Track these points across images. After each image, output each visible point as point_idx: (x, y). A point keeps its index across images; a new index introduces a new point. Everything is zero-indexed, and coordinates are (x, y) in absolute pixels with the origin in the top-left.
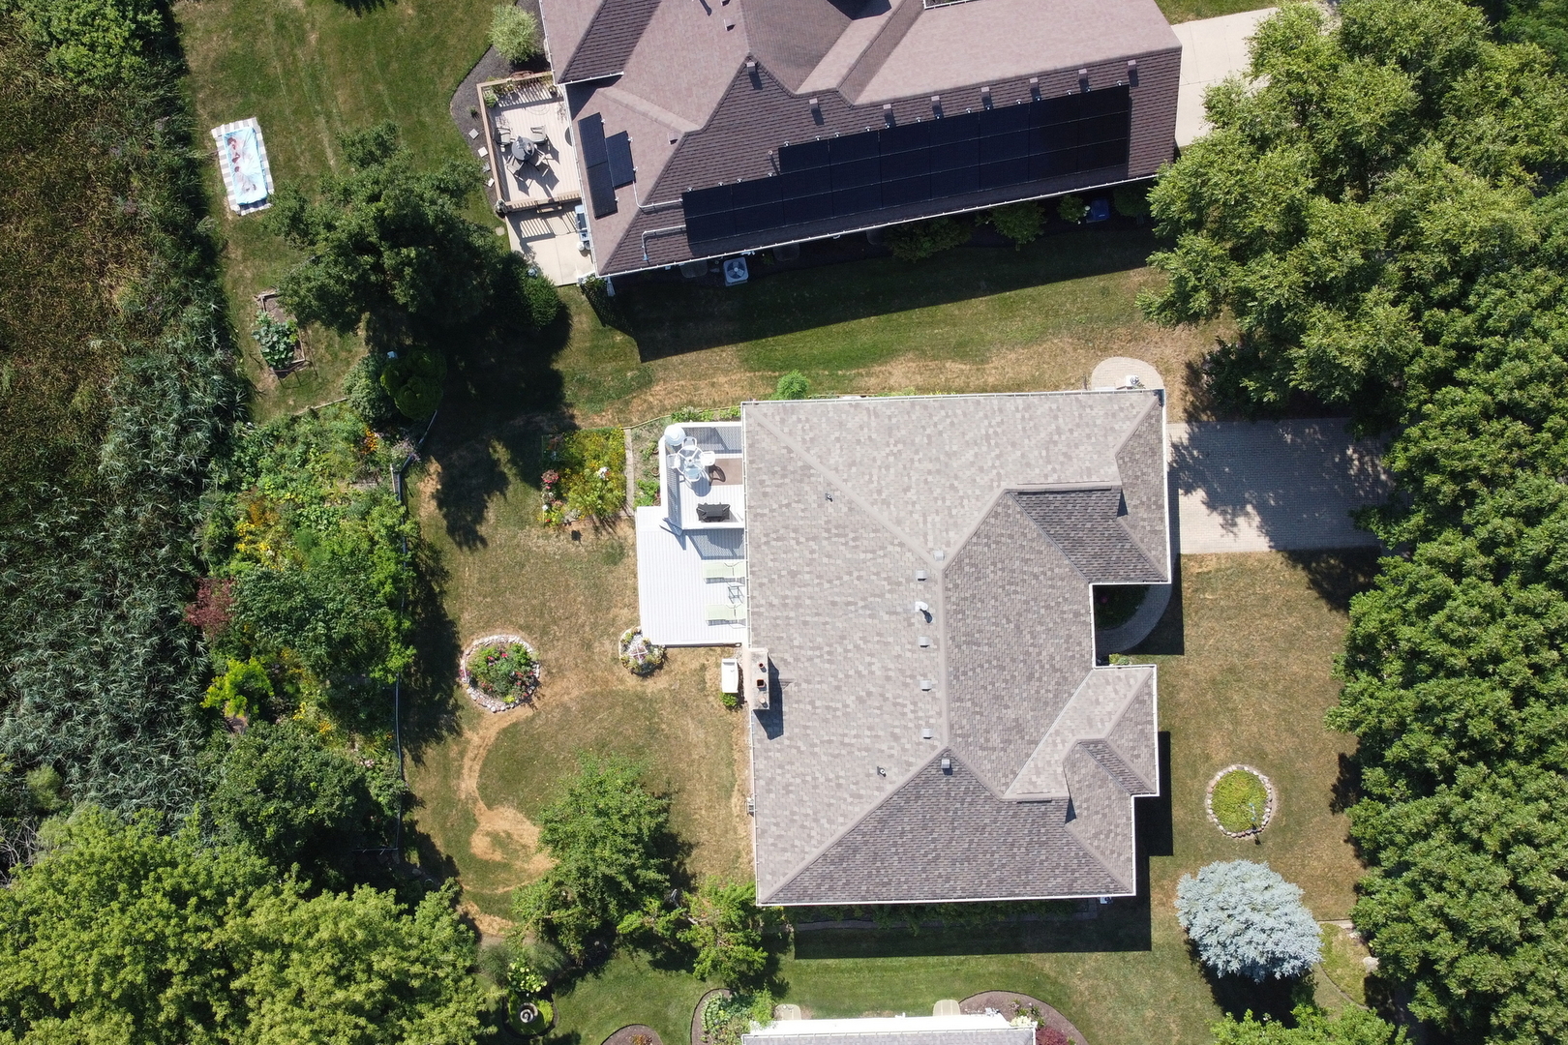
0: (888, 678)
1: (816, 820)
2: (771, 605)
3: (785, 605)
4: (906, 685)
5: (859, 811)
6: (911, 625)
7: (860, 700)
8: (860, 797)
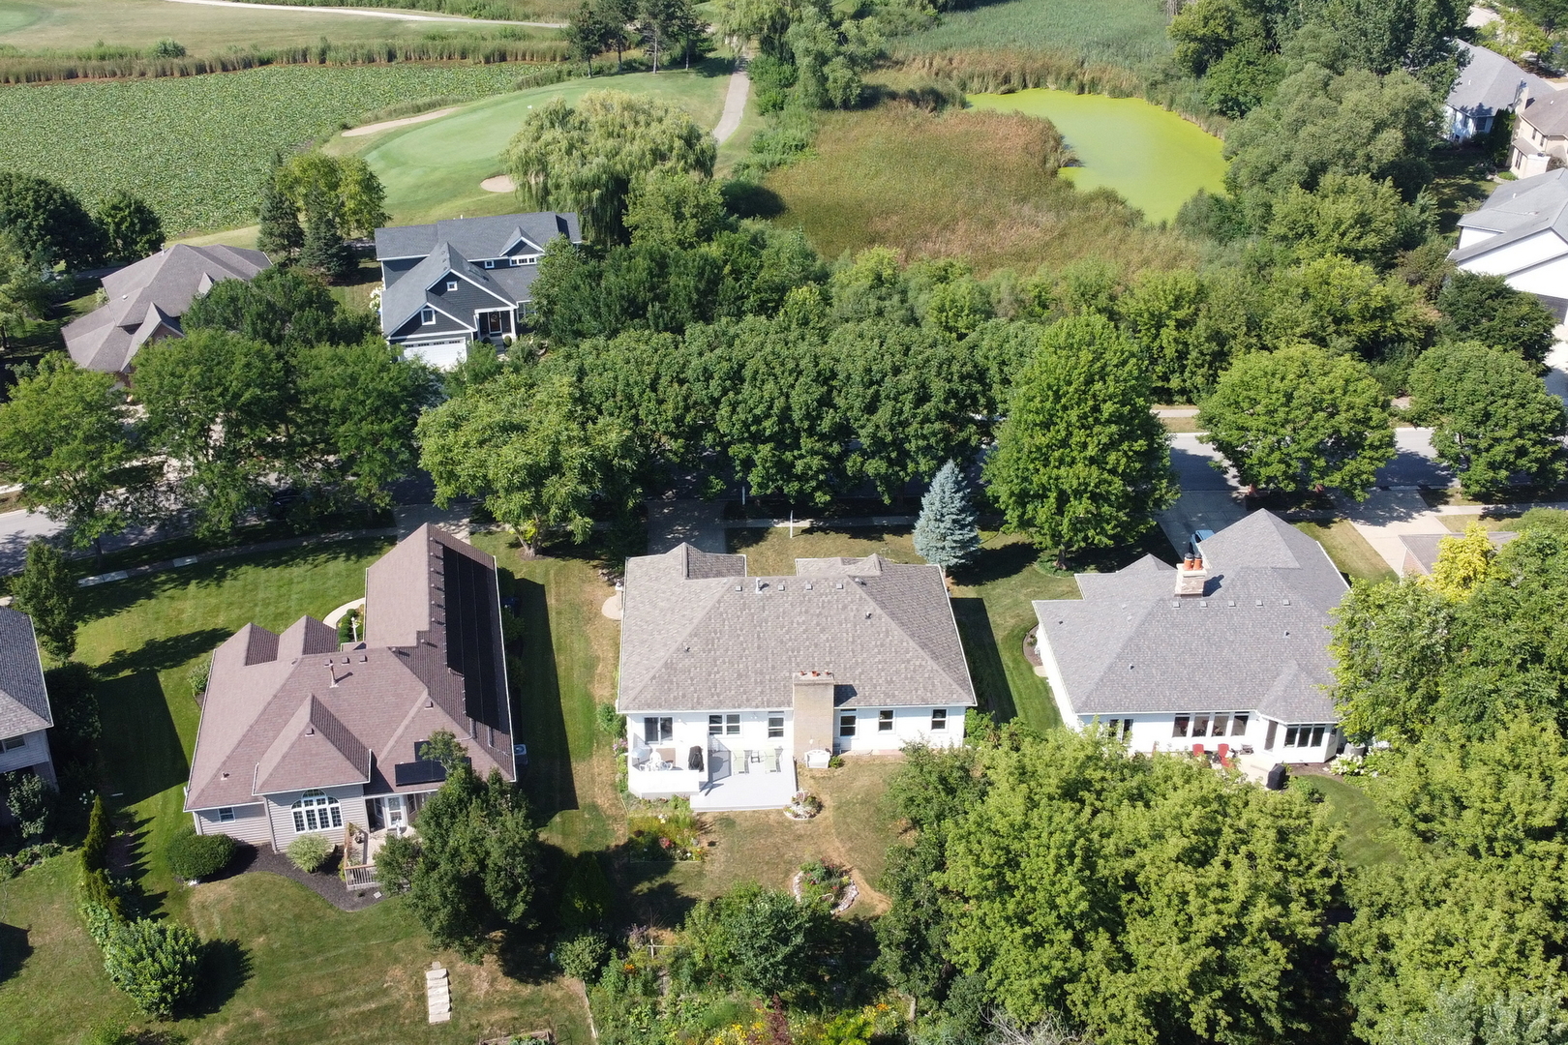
0: (806, 612)
1: (908, 661)
2: (762, 692)
3: (761, 682)
4: (810, 601)
5: (897, 631)
6: (771, 597)
7: (823, 630)
8: (887, 632)
